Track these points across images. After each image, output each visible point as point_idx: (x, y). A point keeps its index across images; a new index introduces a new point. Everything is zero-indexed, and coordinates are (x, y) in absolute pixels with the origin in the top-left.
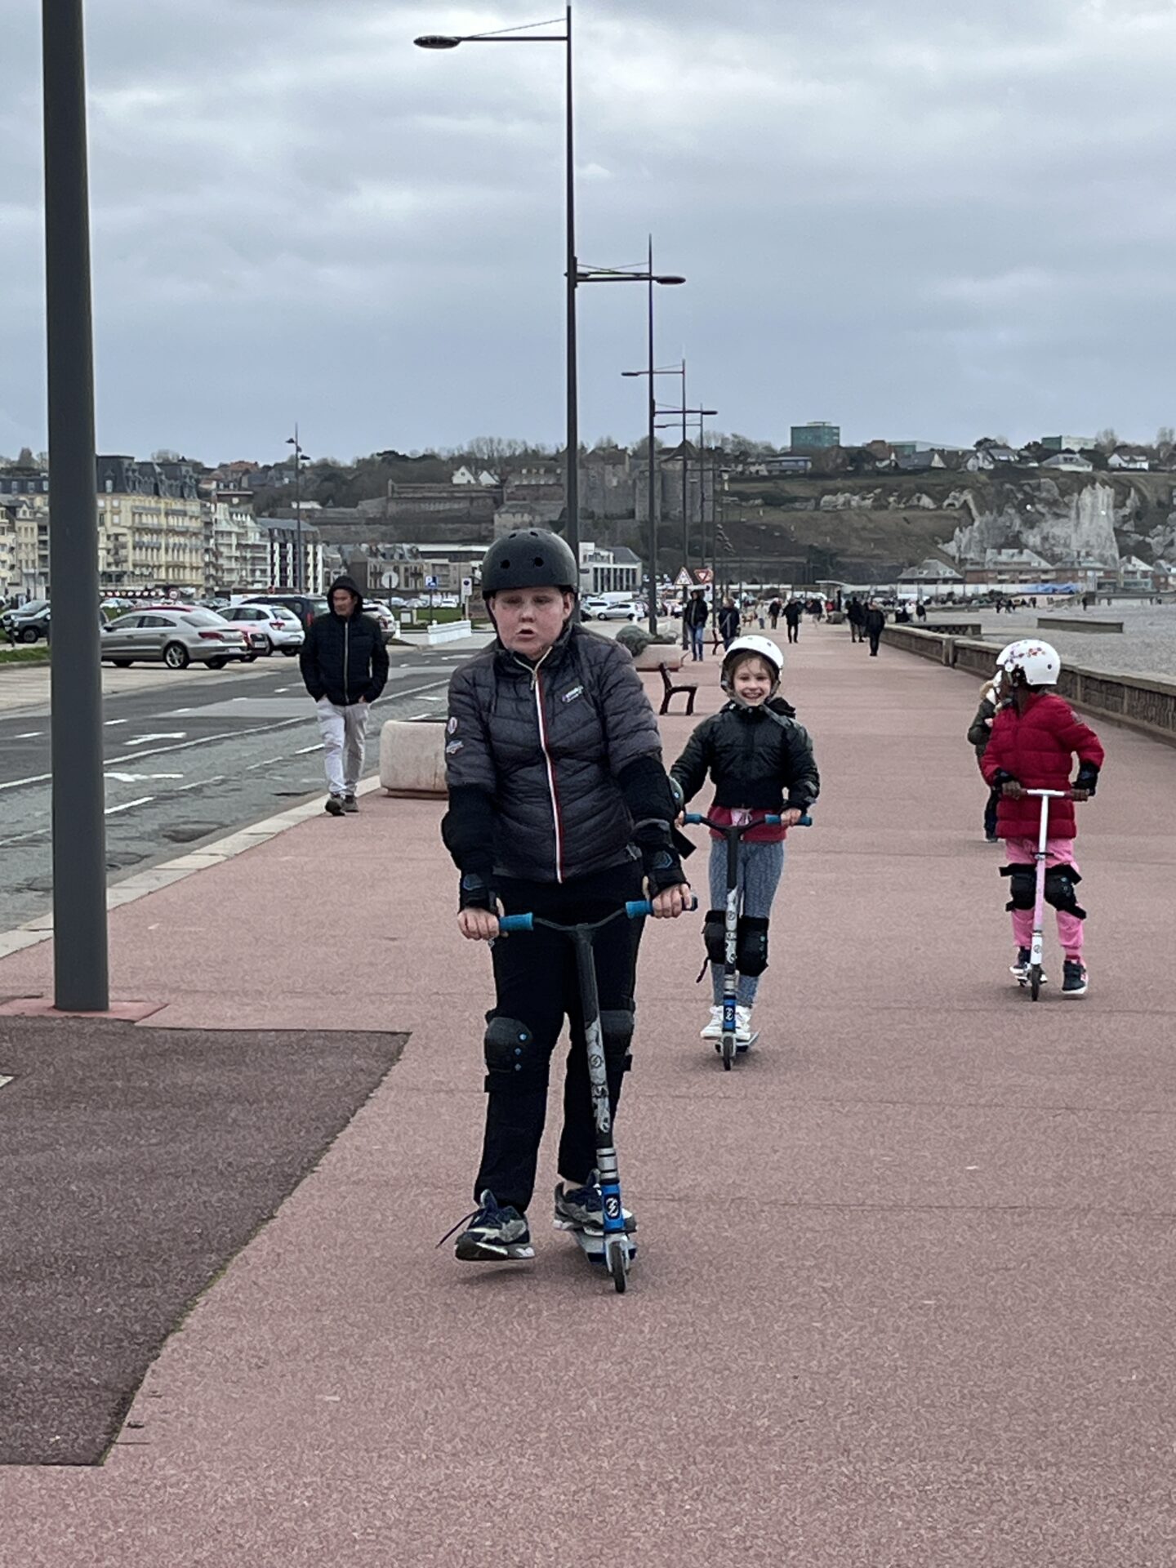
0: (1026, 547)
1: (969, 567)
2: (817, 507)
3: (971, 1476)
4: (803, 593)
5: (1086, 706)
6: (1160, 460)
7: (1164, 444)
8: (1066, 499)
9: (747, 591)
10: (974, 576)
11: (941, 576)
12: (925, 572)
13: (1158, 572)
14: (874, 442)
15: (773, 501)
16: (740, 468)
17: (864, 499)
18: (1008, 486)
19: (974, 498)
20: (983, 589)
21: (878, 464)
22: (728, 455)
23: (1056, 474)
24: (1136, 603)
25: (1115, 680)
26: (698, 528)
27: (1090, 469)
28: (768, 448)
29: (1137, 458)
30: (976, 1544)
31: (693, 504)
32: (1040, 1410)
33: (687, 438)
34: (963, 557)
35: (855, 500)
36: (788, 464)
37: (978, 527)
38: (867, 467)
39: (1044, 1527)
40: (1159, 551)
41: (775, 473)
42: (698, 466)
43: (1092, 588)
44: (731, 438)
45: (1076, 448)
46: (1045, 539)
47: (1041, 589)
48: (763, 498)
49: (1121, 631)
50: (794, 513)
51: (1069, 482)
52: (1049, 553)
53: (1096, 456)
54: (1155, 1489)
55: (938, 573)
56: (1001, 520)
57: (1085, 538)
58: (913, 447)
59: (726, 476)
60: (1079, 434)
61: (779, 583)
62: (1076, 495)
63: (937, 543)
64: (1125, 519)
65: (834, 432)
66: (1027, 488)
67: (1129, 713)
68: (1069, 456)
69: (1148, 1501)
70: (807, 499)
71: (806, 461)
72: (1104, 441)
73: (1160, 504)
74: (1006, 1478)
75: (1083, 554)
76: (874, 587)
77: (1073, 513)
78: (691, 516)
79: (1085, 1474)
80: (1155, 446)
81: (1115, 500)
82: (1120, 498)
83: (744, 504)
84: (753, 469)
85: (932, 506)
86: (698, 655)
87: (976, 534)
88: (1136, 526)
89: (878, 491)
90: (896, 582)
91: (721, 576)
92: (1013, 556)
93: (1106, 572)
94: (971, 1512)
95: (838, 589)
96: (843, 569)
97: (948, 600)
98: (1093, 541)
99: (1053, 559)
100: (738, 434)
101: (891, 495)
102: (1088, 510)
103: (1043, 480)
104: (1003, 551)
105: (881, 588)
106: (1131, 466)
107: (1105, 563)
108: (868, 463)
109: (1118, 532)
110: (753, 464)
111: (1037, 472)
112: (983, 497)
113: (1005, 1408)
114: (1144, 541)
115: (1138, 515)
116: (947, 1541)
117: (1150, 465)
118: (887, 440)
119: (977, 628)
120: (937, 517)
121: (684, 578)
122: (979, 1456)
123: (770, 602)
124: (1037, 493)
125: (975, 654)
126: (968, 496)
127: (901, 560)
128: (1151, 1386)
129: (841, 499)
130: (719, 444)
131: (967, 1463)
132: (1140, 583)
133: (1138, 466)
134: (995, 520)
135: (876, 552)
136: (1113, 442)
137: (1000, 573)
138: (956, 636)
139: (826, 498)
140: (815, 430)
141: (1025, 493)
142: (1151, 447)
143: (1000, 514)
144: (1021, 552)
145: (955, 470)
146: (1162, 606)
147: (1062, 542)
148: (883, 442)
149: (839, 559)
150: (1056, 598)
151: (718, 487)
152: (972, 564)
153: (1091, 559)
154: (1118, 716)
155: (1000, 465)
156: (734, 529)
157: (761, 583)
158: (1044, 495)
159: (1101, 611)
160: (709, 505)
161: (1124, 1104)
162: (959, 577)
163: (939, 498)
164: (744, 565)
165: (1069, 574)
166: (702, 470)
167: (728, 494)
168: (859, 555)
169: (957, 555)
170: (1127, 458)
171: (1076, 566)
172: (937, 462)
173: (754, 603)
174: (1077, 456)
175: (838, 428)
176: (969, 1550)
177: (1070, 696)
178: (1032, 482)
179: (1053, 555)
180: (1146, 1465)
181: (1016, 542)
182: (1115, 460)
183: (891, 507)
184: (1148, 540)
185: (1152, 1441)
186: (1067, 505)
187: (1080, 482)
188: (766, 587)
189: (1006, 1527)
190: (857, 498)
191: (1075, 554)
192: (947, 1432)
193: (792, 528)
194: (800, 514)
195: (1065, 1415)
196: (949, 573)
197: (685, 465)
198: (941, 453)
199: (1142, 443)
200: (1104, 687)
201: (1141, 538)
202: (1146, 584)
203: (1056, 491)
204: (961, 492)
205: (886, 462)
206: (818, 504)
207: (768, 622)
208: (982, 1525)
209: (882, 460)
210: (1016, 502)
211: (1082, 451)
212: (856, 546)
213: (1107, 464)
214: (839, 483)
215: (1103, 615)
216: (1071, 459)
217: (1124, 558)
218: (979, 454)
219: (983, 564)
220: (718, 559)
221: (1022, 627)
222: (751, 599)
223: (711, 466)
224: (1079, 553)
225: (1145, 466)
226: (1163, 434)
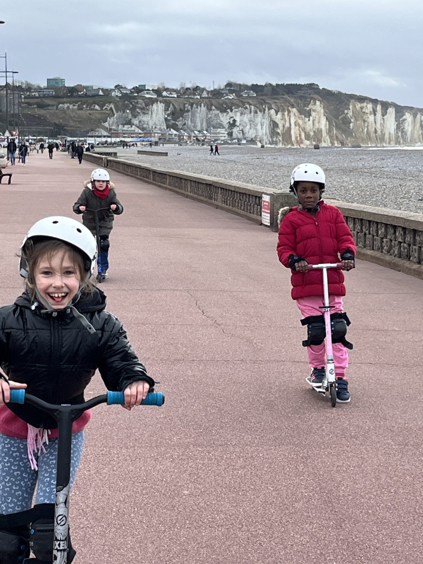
0: (133, 125)
1: (113, 132)
2: (57, 108)
3: (103, 452)
4: (52, 140)
5: (154, 182)
6: (181, 94)
7: (182, 88)
8: (147, 107)
9: (32, 139)
10: (114, 135)
11: (103, 135)
12: (97, 133)
13: (180, 134)
14: (78, 85)
15: (41, 106)
16: (28, 93)
17: (74, 106)
18: (126, 102)
19: (114, 107)
20: (118, 140)
21: (79, 93)
22: (23, 88)
23: (144, 98)
24: (173, 145)
25: (164, 173)
26: (13, 115)
27: (156, 97)
28: (39, 86)
29: (172, 93)
30: (104, 476)
31: (10, 106)
32: (129, 429)
33: (8, 82)
34: (111, 128)
35: (71, 106)
36: (46, 92)
37: (116, 117)
38: (75, 94)
39: (128, 469)
40: (181, 127)
41: (41, 96)
42: (12, 92)
43: (157, 140)
44: (25, 82)
45: (151, 89)
46: (140, 122)
47: (139, 140)
48: (37, 105)
49: (167, 155)
50: (48, 111)
51: (148, 101)
52: (141, 127)
53: (158, 92)
54: (167, 454)
55: (102, 134)
56: (124, 115)
57: (154, 122)
58: (92, 87)
59: (23, 96)
60: (152, 84)
61: (43, 137)
62: (151, 106)
63: (101, 123)
64: (168, 115)
65: (63, 81)
66: (133, 103)
67: (169, 185)
68: (147, 91)
69: (165, 458)
70: (53, 106)
71: (53, 91)
72: (161, 87)
73: (181, 110)
74: (115, 452)
75: (154, 127)
76: (78, 139)
77: (150, 113)
78: (10, 112)
79: (143, 450)
80: (179, 89)
81: (165, 108)
82: (167, 107)
83: (30, 107)
84: (33, 94)
85: (99, 109)
86: (13, 163)
87: (115, 120)
88: (172, 118)
89: (79, 103)
90: (87, 137)
91: (21, 134)
92: (129, 128)
93: (162, 134)
94: (103, 464)
95: (65, 139)
96: (67, 132)
97: (105, 144)
98: (157, 123)
99: (143, 129)
100: (27, 81)
101: (84, 105)
102: (156, 111)
103: (139, 100)
104: (125, 126)
105: (81, 139)
106: (170, 96)
107: (162, 131)
108: (75, 92)
109: (166, 119)
110: (33, 92)
111: (137, 97)
112: (117, 106)
113: (116, 428)
114: (175, 123)
115: (173, 114)
116: (94, 475)
117: (177, 96)
118: (83, 84)
119: (115, 154)
120: (100, 113)
121: (7, 134)
122: (106, 445)
123: (40, 143)
124: (137, 105)
125: (114, 163)
126: (112, 106)
127: (88, 129)
128: (168, 419)
129: (66, 106)
130: (20, 84)
131: (102, 448)
132: (174, 139)
133: (173, 96)
134: (122, 115)
135: (79, 125)
136: (164, 87)
137: (124, 134)
138: (107, 157)
139: (61, 105)
140: (56, 80)
141: (133, 105)
142: (177, 90)
143: (124, 112)
144: (131, 127)
145: (107, 96)
146: (182, 147)
147: (146, 123)
148: (81, 85)
149: (65, 128)
150: (144, 143)
151: (20, 100)
152: (114, 130)
153: (156, 129)
154: (165, 186)
155: (124, 94)
156: (26, 116)
157: (37, 136)
158: (139, 106)
159: (160, 148)
160: (16, 107)
161: (163, 322)
162: (109, 135)
163: (101, 106)
164: (30, 130)
165: (149, 135)
166: (13, 94)
167: (24, 103)
168: (72, 126)
169: (109, 127)
170: (169, 93)
171: (151, 132)
172: (101, 93)
173: (34, 144)
174: (151, 92)
175: (64, 80)
176: (101, 477)
177: (148, 179)
178: (135, 101)
179: (143, 128)
180: (165, 446)
181: (129, 123)
182: (165, 93)
183: (84, 109)
184: (177, 123)
185: (167, 437)
186: (148, 110)
187: (152, 101)
188: (38, 138)
189: (115, 469)
190: (71, 105)
191: (151, 128)
192: (96, 437)
193: (48, 116)
194: (51, 111)
195: (137, 430)
196: (105, 134)
197: (7, 92)
198: (102, 90)
199: (175, 88)
200: (160, 175)
201: (174, 122)
202: (176, 139)
203: (144, 105)
204: (110, 104)
205: (82, 93)
206: (57, 107)
207: (40, 151)
208: (107, 469)
209: (81, 92)
210: (129, 108)
211: (153, 90)
212: (72, 123)
213: (162, 95)
214: (65, 100)
215: (161, 150)
216: (149, 93)
217: (168, 129)
218: (116, 90)
219: (118, 131)
220: (20, 127)
221: (131, 153)
222: (33, 142)
223: (17, 92)
224: (152, 127)
225: (175, 96)
226: (182, 84)
